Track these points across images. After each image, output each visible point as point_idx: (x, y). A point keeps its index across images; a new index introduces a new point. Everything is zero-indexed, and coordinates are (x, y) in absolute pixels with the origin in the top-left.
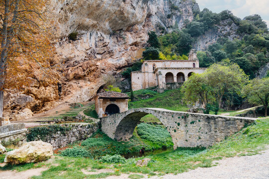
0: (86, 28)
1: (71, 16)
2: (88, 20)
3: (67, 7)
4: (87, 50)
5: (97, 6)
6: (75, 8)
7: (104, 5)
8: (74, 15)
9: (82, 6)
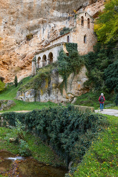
0: (36, 27)
1: (15, 28)
2: (31, 22)
3: (8, 25)
4: (41, 43)
5: (29, 9)
6: (14, 22)
7: (35, 4)
8: (17, 26)
9: (17, 17)
